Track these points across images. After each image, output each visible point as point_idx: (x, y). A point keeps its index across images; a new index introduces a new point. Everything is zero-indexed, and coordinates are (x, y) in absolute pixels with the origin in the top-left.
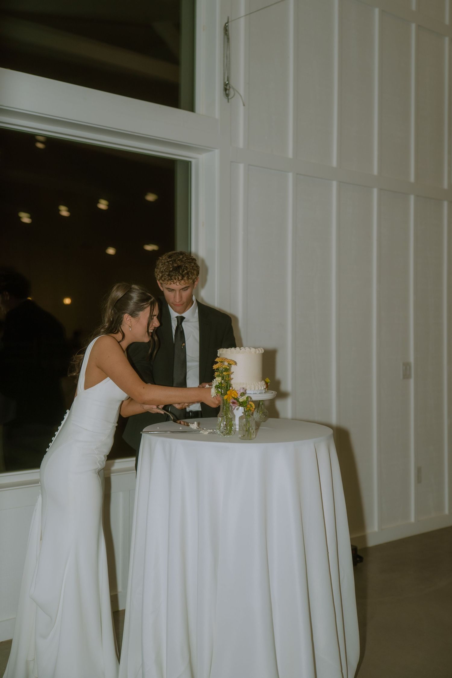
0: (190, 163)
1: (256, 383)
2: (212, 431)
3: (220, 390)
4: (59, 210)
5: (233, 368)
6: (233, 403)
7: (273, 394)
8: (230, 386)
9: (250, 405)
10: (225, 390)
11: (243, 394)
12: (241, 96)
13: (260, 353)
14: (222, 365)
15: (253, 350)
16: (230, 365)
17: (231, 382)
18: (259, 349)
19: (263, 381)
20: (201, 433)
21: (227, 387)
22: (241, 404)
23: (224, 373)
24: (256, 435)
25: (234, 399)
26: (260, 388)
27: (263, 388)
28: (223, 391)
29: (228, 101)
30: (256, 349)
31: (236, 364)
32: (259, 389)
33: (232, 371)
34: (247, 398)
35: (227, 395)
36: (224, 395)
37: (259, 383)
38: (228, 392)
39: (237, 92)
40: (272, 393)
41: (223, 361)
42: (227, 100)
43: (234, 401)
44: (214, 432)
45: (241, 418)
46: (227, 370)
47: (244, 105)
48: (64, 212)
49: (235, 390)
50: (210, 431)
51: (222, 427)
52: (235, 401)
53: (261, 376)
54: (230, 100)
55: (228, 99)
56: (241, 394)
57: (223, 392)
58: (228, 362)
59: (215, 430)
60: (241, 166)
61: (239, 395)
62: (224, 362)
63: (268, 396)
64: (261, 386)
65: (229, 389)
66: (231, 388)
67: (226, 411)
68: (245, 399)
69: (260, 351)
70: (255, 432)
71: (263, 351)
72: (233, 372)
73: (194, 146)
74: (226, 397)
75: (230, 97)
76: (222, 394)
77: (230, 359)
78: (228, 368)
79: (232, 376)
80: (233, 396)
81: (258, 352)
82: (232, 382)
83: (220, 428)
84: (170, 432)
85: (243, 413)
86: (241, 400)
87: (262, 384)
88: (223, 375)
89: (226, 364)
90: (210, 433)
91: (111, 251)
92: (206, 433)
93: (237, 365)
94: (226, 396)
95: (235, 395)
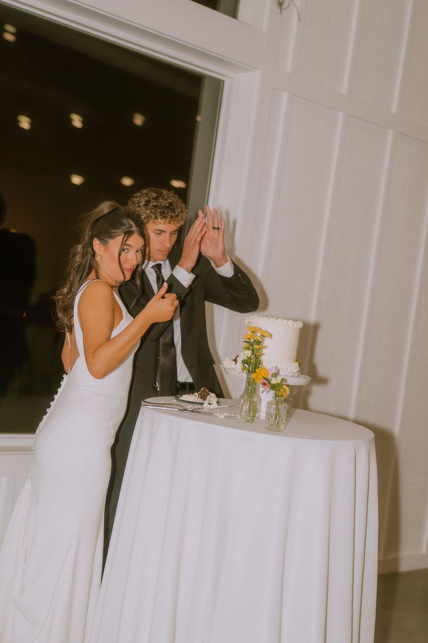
0: (222, 83)
1: (290, 363)
2: (229, 414)
3: (246, 366)
4: (18, 121)
5: (267, 342)
6: (264, 384)
7: (307, 380)
8: (260, 364)
9: (284, 389)
10: (254, 367)
11: (276, 375)
12: (297, 8)
13: (298, 327)
14: (255, 336)
15: (291, 322)
16: (263, 336)
17: (261, 358)
18: (297, 322)
19: (296, 362)
20: (216, 416)
21: (256, 364)
22: (273, 387)
23: (256, 346)
24: (285, 427)
25: (265, 378)
26: (293, 370)
27: (296, 371)
28: (250, 368)
29: (281, 12)
30: (295, 322)
31: (271, 336)
32: (291, 370)
33: (265, 344)
34: (282, 380)
35: (256, 373)
36: (252, 373)
37: (292, 364)
38: (257, 370)
39: (294, 3)
40: (306, 378)
41: (255, 331)
42: (279, 10)
43: (265, 381)
44: (232, 416)
45: (270, 404)
46: (258, 343)
47: (299, 20)
48: (25, 123)
49: (266, 369)
50: (226, 414)
51: (243, 411)
52: (267, 382)
53: (295, 355)
54: (283, 11)
55: (281, 9)
56: (273, 374)
57: (250, 370)
58: (262, 333)
59: (233, 415)
60: (285, 97)
61: (270, 375)
62: (257, 332)
63: (301, 381)
64: (294, 367)
65: (259, 367)
66: (260, 366)
67: (250, 393)
68: (280, 381)
69: (299, 325)
70: (285, 423)
71: (302, 325)
72: (267, 346)
73: (232, 62)
74: (253, 376)
75: (283, 7)
76: (249, 371)
77: (265, 330)
78: (260, 340)
79: (264, 351)
80: (264, 375)
81: (296, 325)
82: (263, 358)
83: (240, 413)
84: (177, 410)
85: (273, 398)
86: (274, 381)
87: (296, 366)
88: (253, 348)
89: (259, 334)
90: (226, 417)
91: (77, 180)
92: (222, 417)
93: (272, 338)
94: (254, 374)
95: (265, 374)
